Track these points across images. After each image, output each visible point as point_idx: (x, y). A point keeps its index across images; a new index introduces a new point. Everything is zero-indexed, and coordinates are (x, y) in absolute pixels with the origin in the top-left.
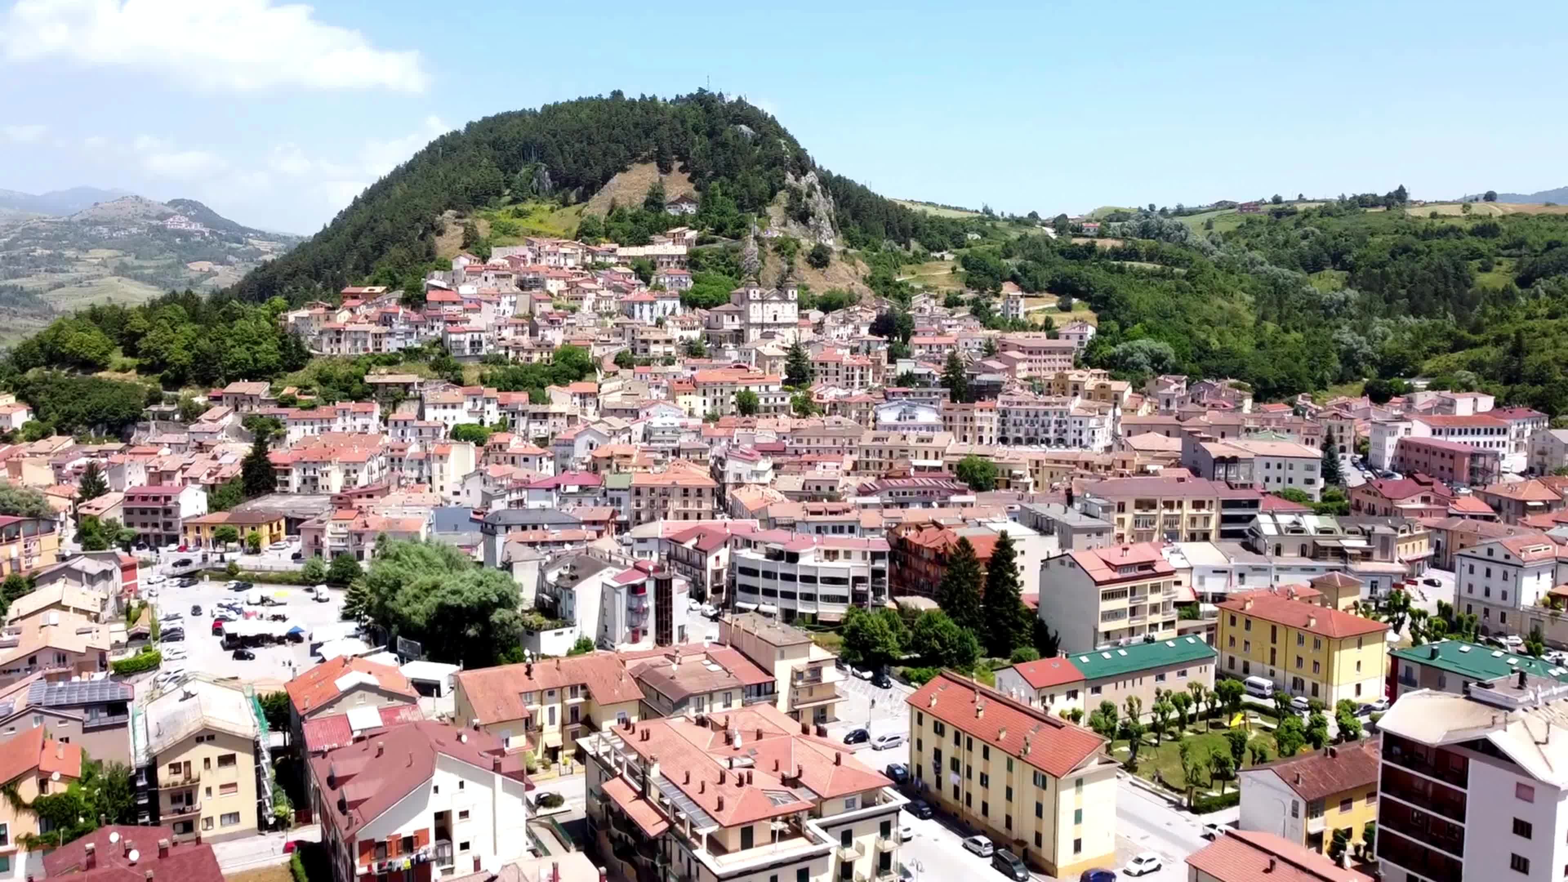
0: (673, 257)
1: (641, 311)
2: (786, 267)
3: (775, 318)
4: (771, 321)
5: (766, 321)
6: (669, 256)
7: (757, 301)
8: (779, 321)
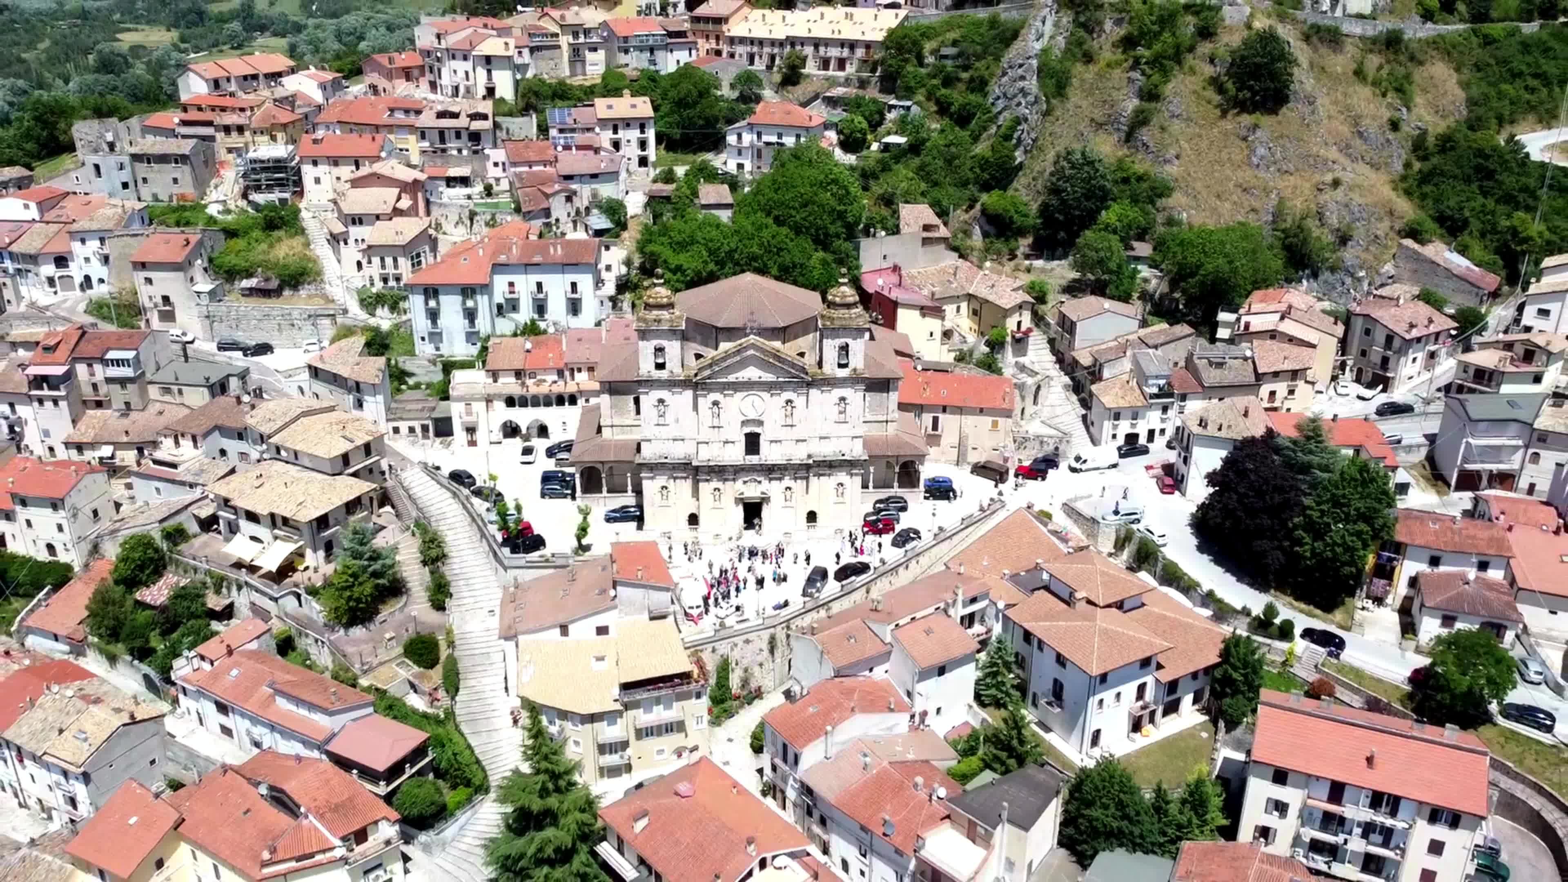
0: (852, 45)
1: (433, 315)
2: (1131, 104)
3: (752, 443)
4: (736, 454)
5: (706, 456)
6: (842, 44)
7: (672, 384)
8: (769, 454)
